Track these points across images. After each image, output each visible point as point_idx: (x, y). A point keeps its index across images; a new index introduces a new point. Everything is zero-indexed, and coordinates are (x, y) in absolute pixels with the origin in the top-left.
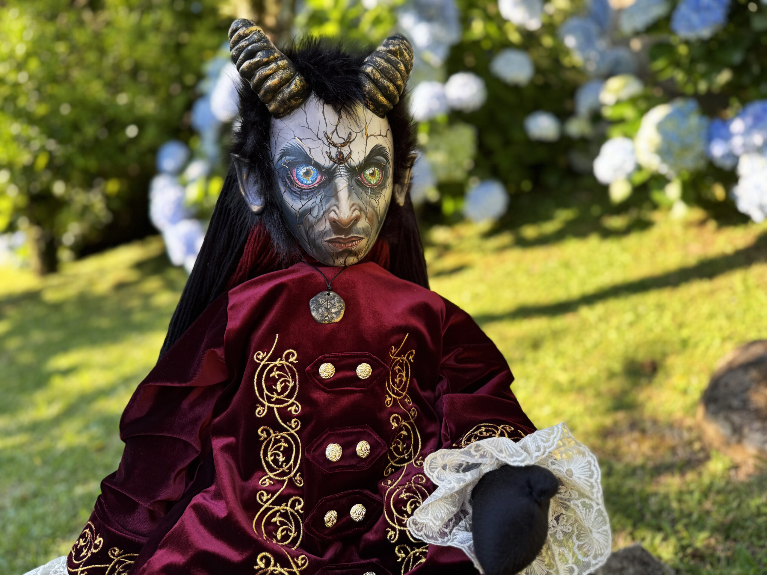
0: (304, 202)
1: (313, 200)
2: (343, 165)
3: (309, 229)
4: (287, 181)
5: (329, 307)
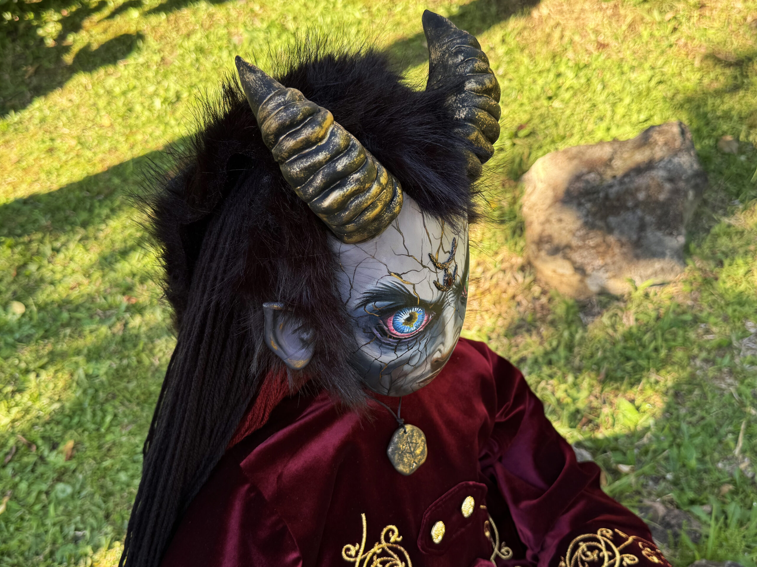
0: (400, 353)
2: (451, 289)
3: (399, 378)
4: (376, 332)
5: (412, 449)
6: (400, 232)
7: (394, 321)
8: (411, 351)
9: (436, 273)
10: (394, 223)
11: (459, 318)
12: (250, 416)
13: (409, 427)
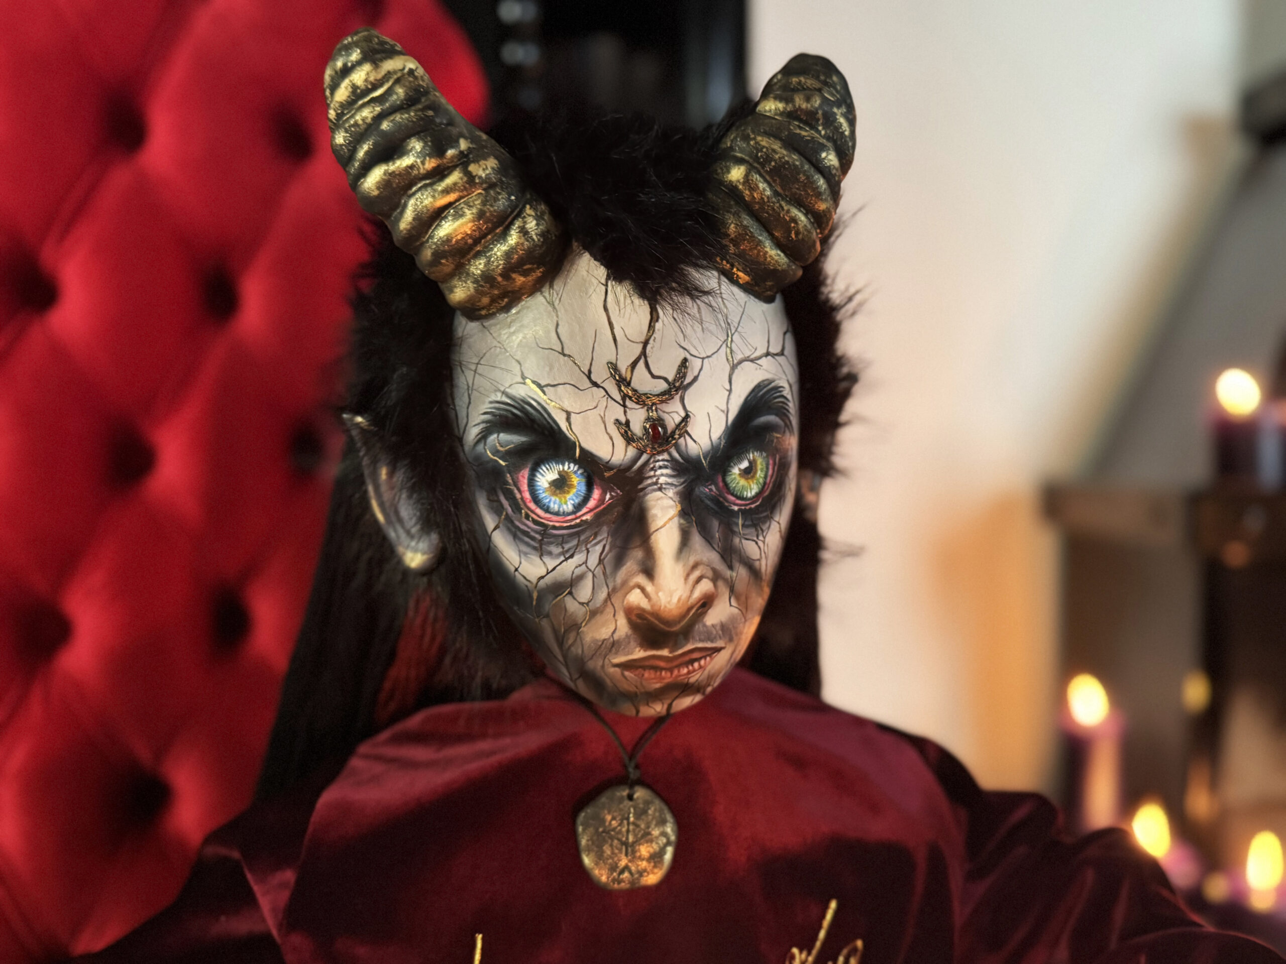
0: (551, 563)
1: (578, 558)
2: (665, 456)
3: (567, 631)
4: (504, 501)
6: (554, 309)
8: (571, 563)
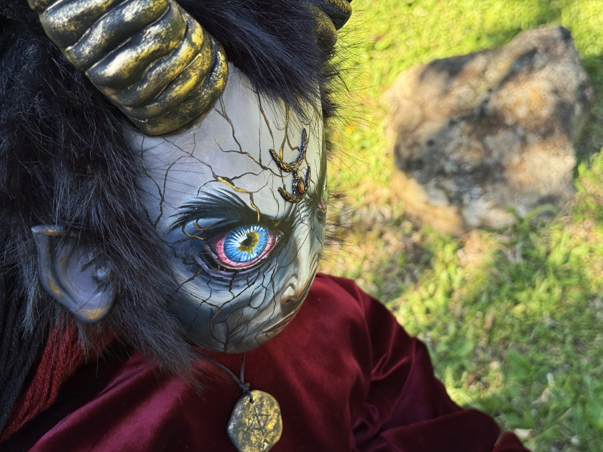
0: (237, 292)
1: (257, 283)
2: (303, 200)
3: (238, 326)
4: (200, 262)
5: (262, 424)
6: (228, 119)
7: (225, 245)
8: (253, 287)
9: (282, 177)
10: (218, 105)
11: (316, 240)
12: (29, 394)
13: (256, 395)
